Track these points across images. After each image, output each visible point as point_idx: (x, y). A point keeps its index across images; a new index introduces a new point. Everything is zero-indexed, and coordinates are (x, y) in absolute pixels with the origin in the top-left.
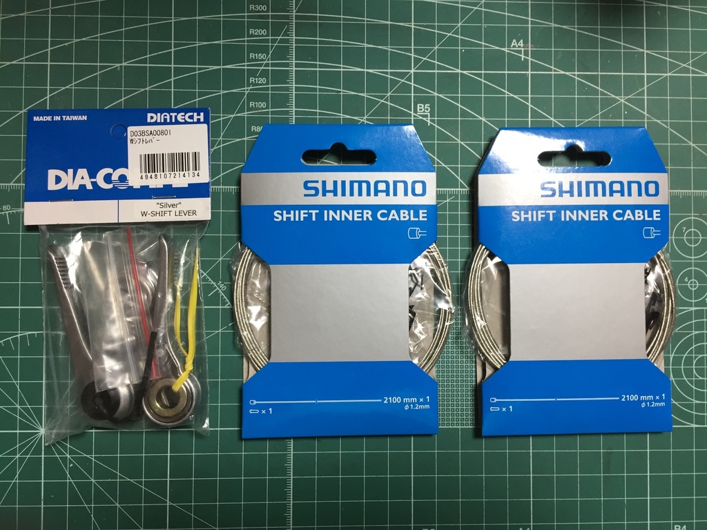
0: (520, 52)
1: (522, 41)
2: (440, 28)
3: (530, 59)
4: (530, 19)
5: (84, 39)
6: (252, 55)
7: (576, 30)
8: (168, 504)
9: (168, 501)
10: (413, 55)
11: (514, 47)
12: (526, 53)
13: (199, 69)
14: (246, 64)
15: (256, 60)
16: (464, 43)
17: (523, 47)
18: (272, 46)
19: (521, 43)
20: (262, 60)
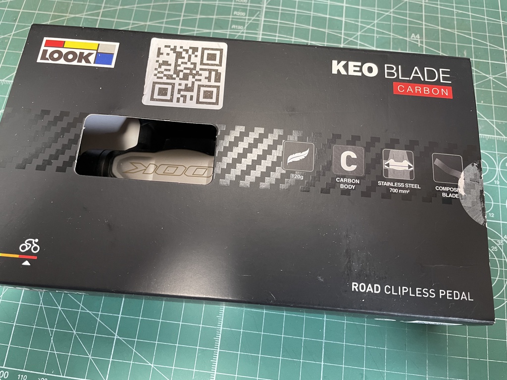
0: (417, 41)
1: (418, 35)
2: (362, 22)
3: (424, 46)
4: (424, 23)
5: (126, 7)
6: (234, 26)
7: (456, 32)
8: (115, 337)
9: (116, 334)
10: (343, 36)
11: (413, 38)
12: (422, 42)
13: (197, 31)
14: (229, 30)
15: (235, 29)
16: (378, 33)
17: (420, 39)
18: (248, 22)
19: (418, 36)
20: (240, 30)
